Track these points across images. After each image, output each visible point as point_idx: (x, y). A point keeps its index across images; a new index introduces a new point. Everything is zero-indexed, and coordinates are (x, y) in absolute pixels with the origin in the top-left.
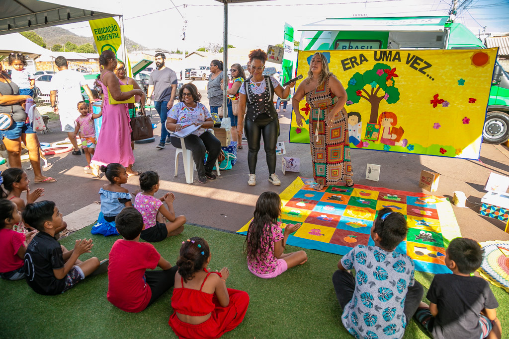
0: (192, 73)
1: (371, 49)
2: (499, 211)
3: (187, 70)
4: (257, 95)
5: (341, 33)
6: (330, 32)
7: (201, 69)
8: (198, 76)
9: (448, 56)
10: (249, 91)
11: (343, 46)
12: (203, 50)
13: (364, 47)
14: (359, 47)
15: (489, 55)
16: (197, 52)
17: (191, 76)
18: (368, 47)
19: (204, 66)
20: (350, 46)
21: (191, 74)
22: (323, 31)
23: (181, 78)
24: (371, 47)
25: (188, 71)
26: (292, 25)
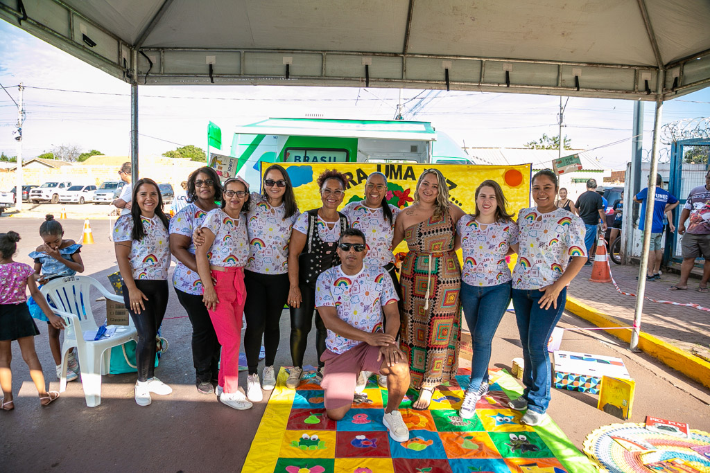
0: (33, 192)
1: (335, 161)
2: (579, 381)
3: (24, 188)
4: (326, 243)
5: (292, 138)
6: (276, 137)
7: (49, 186)
8: (44, 197)
9: (475, 173)
10: (314, 233)
11: (296, 157)
12: (49, 157)
13: (325, 158)
14: (319, 159)
15: (522, 173)
16: (39, 159)
17: (31, 198)
18: (330, 158)
19: (55, 181)
20: (305, 157)
21: (30, 194)
22: (265, 135)
23: (15, 202)
24: (335, 158)
25: (26, 189)
26: (218, 124)
